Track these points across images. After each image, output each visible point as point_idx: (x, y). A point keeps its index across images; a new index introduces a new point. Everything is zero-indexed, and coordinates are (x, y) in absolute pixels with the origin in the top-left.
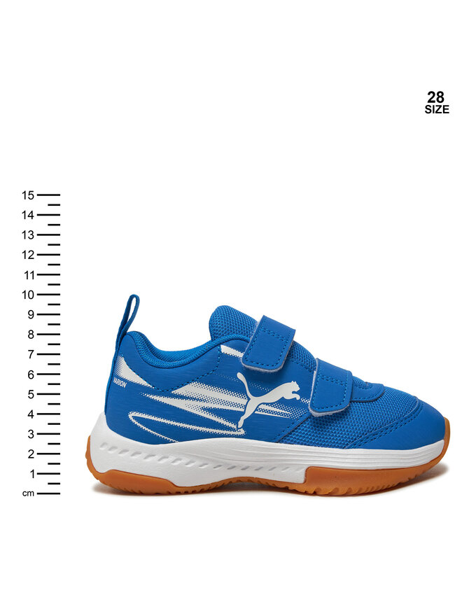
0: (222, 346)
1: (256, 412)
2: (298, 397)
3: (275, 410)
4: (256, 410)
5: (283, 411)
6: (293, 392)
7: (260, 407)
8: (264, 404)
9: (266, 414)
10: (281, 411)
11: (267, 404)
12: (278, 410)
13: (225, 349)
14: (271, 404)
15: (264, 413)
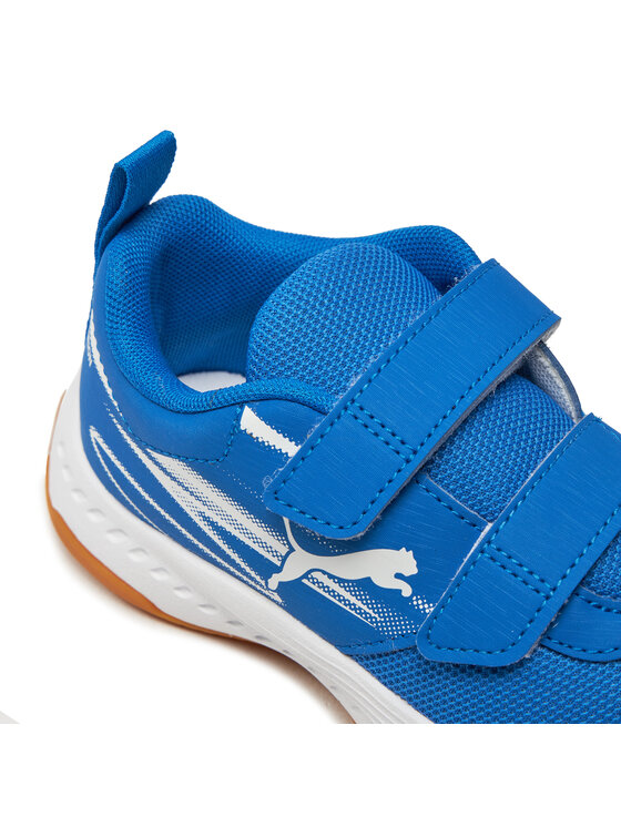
0: (247, 410)
1: (305, 581)
2: (407, 591)
3: (347, 596)
4: (305, 576)
5: (365, 607)
6: (398, 576)
7: (314, 574)
8: (324, 573)
9: (326, 595)
10: (359, 604)
11: (331, 576)
12: (353, 600)
13: (251, 422)
14: (341, 581)
15: (321, 591)
